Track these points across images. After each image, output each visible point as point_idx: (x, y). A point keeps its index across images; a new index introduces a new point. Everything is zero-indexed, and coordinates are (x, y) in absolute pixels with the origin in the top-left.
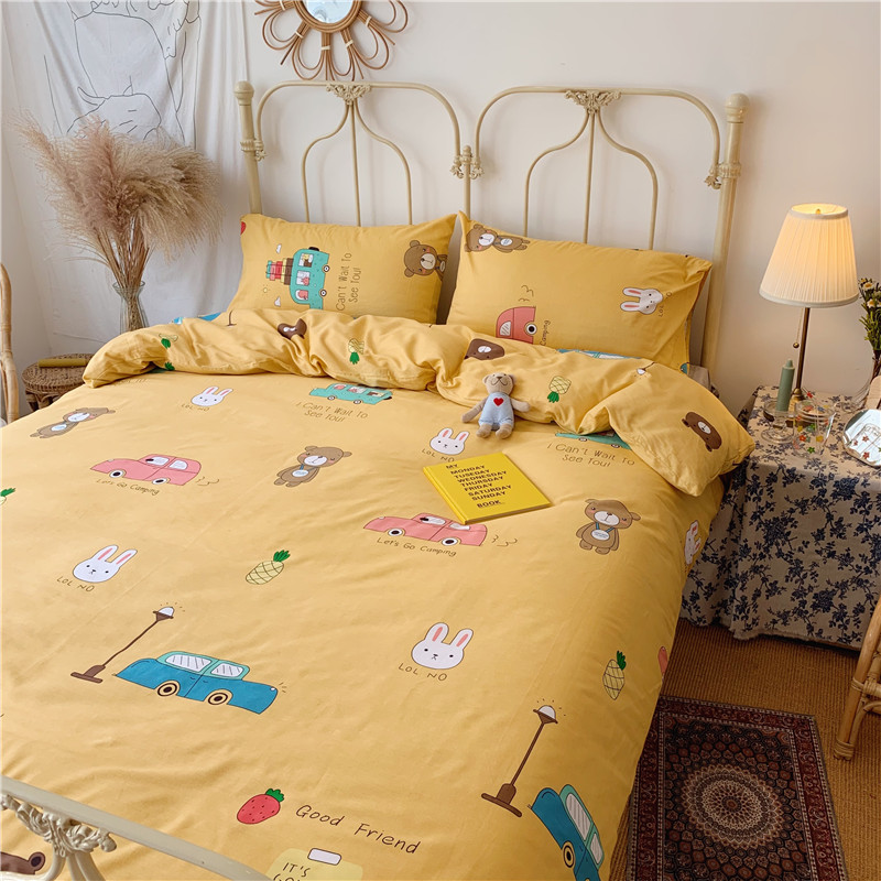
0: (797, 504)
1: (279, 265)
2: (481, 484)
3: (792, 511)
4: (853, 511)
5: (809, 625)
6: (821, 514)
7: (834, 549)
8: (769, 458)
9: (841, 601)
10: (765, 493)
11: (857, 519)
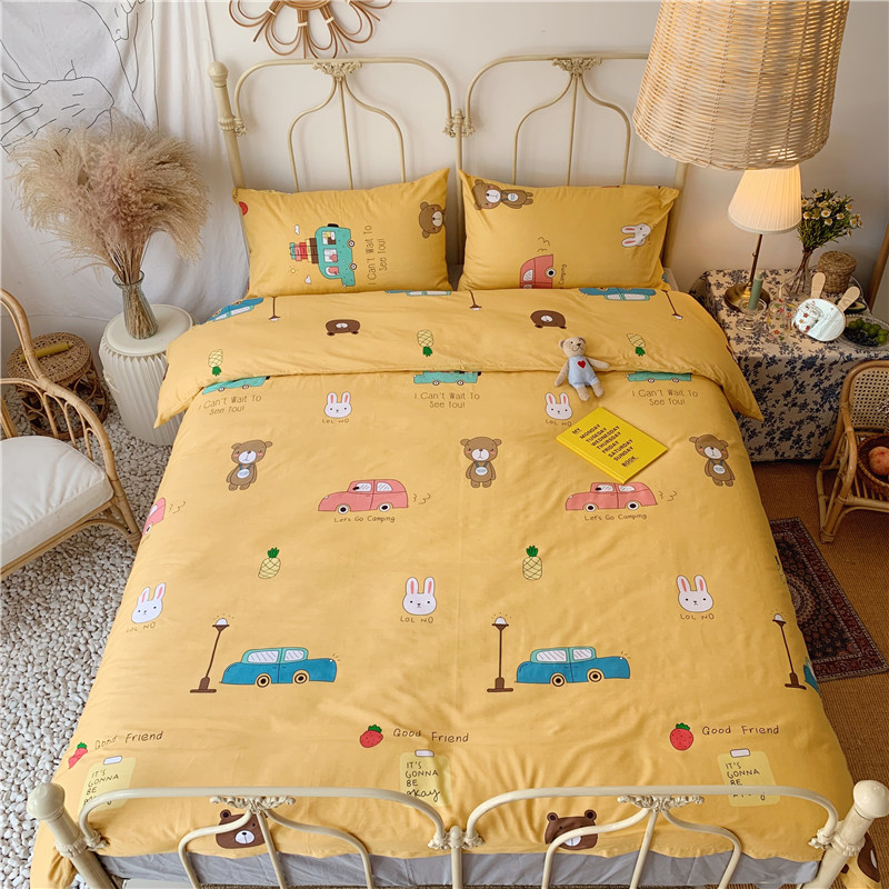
0: (774, 378)
1: (303, 246)
2: (610, 443)
3: (770, 383)
4: (812, 376)
5: (776, 451)
6: (791, 381)
7: (796, 401)
8: (755, 349)
9: (798, 433)
11: (815, 379)
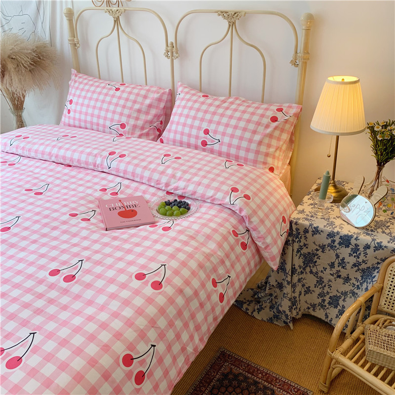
0: (319, 246)
3: (317, 250)
4: (350, 255)
5: (326, 313)
6: (332, 254)
7: (340, 274)
8: (306, 219)
9: (343, 303)
10: (303, 238)
11: (352, 260)
